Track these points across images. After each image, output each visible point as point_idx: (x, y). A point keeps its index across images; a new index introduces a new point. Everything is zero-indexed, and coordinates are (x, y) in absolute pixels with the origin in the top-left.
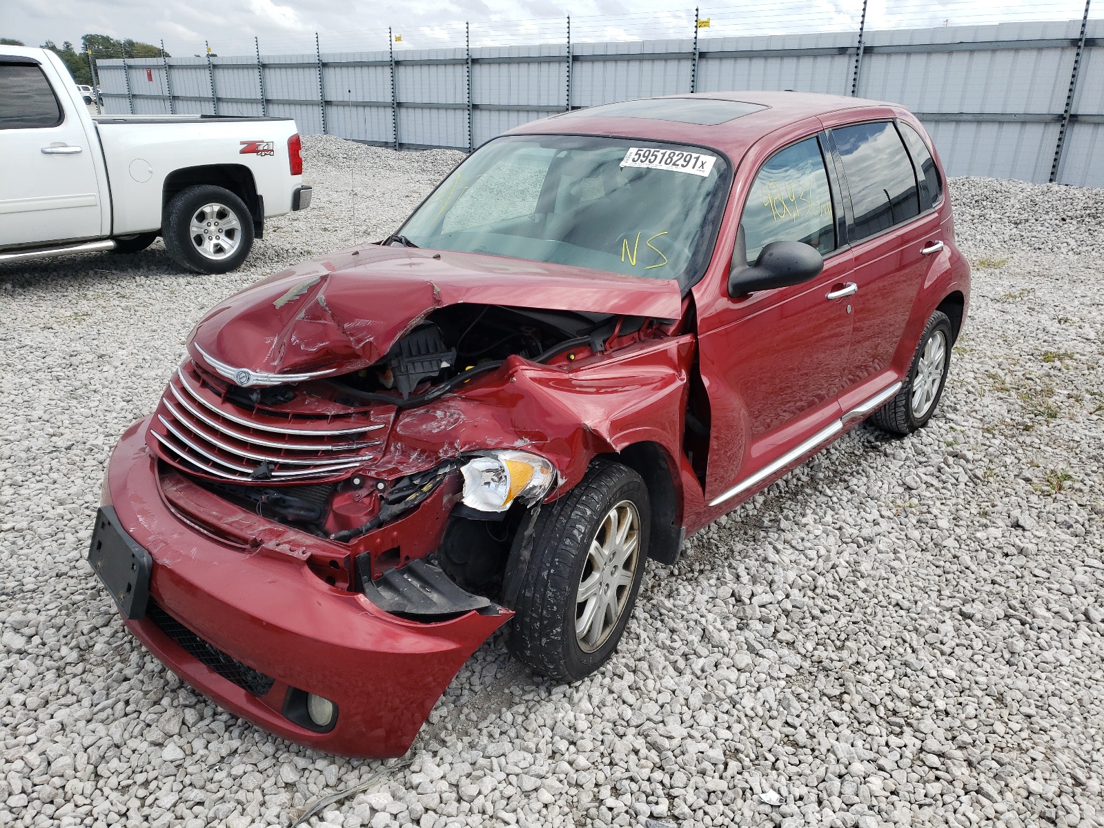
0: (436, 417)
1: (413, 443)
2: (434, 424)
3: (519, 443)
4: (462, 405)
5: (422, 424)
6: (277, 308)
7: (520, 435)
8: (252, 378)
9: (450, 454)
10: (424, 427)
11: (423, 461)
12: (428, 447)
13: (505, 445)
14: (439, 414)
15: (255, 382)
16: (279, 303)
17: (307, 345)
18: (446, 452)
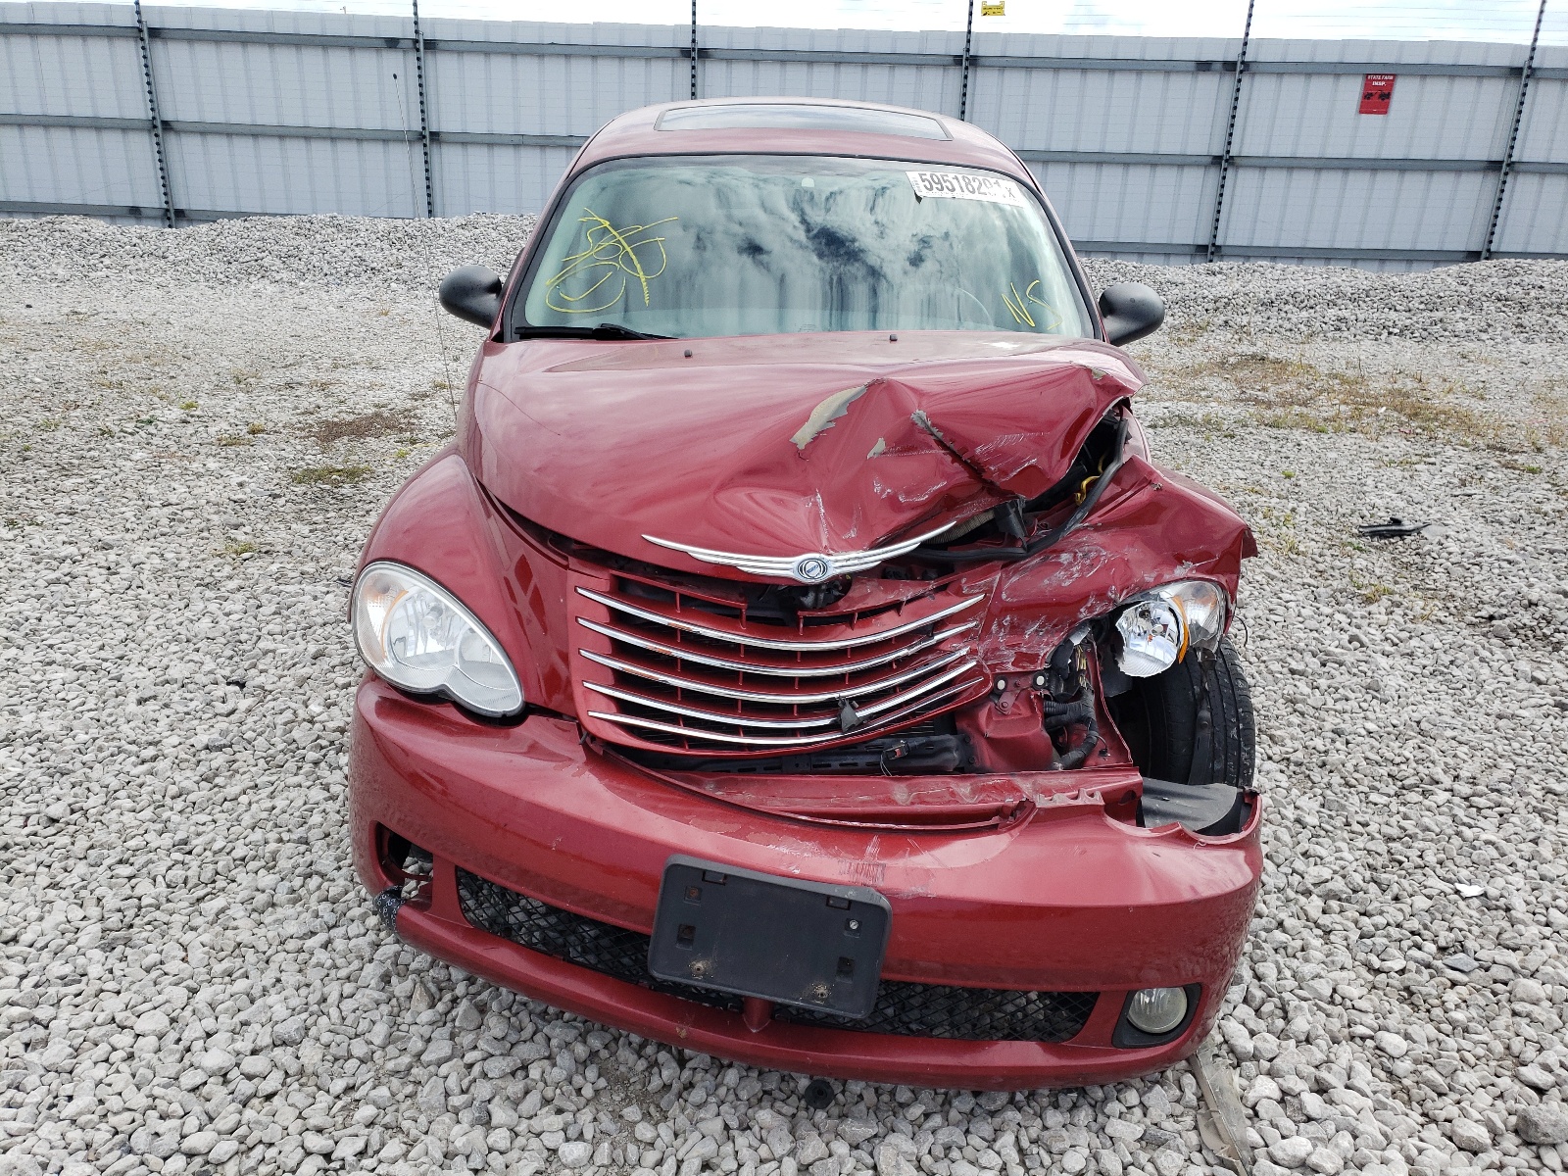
0: (1061, 564)
1: (1028, 610)
2: (1061, 574)
3: (1179, 572)
4: (1097, 538)
5: (1042, 579)
6: (801, 446)
7: (1179, 560)
8: (831, 565)
9: (1098, 610)
10: (1046, 582)
11: (1047, 632)
12: (1057, 610)
13: (1167, 577)
14: (1065, 557)
15: (838, 571)
16: (803, 437)
17: (908, 493)
18: (1090, 610)
